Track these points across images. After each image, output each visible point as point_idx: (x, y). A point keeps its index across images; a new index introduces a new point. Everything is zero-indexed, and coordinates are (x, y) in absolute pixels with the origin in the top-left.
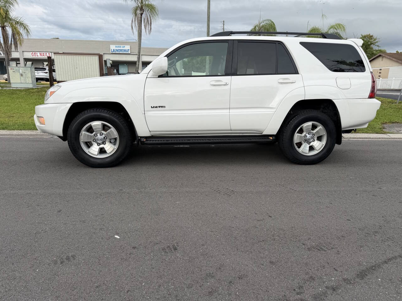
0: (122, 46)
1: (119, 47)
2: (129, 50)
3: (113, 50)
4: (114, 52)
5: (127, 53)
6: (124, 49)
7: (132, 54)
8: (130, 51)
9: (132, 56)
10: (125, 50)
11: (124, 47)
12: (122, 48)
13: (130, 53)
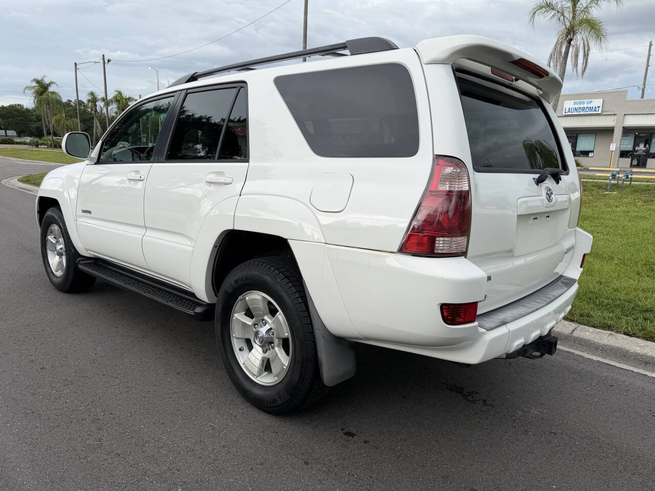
0: (586, 101)
1: (580, 103)
2: (599, 107)
3: (569, 109)
4: (569, 114)
5: (595, 112)
6: (589, 106)
7: (605, 113)
8: (600, 109)
9: (605, 117)
10: (591, 109)
11: (591, 102)
12: (586, 106)
13: (600, 112)
